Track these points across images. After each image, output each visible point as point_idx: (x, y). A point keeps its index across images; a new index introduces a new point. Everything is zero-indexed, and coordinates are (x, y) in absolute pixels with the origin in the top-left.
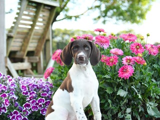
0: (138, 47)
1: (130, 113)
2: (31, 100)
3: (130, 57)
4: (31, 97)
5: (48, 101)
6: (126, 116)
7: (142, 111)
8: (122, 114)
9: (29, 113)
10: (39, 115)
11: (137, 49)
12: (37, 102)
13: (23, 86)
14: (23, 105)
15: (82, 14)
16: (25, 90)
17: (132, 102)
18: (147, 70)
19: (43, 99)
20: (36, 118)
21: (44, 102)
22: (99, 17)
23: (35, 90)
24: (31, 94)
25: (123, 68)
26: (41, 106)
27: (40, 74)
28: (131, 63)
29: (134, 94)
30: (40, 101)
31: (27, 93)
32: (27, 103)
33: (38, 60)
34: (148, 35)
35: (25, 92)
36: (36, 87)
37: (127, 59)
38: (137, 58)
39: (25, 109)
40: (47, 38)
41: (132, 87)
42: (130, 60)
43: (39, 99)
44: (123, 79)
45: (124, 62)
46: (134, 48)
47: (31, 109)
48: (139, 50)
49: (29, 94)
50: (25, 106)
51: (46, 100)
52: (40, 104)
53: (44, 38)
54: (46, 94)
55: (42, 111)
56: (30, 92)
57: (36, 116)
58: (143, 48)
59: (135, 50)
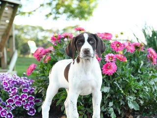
0: (118, 45)
1: (112, 107)
2: (13, 95)
3: (112, 55)
4: (14, 93)
5: (30, 96)
6: (109, 109)
7: (122, 104)
8: (105, 108)
9: (13, 108)
10: (22, 110)
11: (118, 47)
12: (20, 97)
13: (5, 82)
14: (7, 101)
15: (35, 11)
16: (7, 86)
17: (114, 96)
18: (127, 67)
19: (26, 94)
20: (19, 113)
21: (26, 97)
22: (51, 14)
23: (15, 86)
24: (12, 90)
25: (107, 65)
26: (24, 101)
27: (4, 69)
28: (113, 60)
29: (117, 89)
30: (23, 97)
31: (8, 89)
32: (10, 98)
33: (2, 55)
34: (122, 34)
35: (7, 88)
36: (16, 83)
37: (109, 57)
38: (119, 56)
39: (8, 104)
40: (10, 34)
41: (115, 82)
42: (112, 57)
43: (22, 94)
44: (107, 75)
45: (107, 59)
46: (115, 46)
47: (14, 104)
48: (119, 48)
49: (11, 90)
50: (8, 102)
51: (28, 95)
52: (23, 99)
53: (7, 34)
54: (27, 90)
55: (25, 106)
56: (11, 88)
57: (19, 111)
58: (122, 46)
59: (116, 48)
